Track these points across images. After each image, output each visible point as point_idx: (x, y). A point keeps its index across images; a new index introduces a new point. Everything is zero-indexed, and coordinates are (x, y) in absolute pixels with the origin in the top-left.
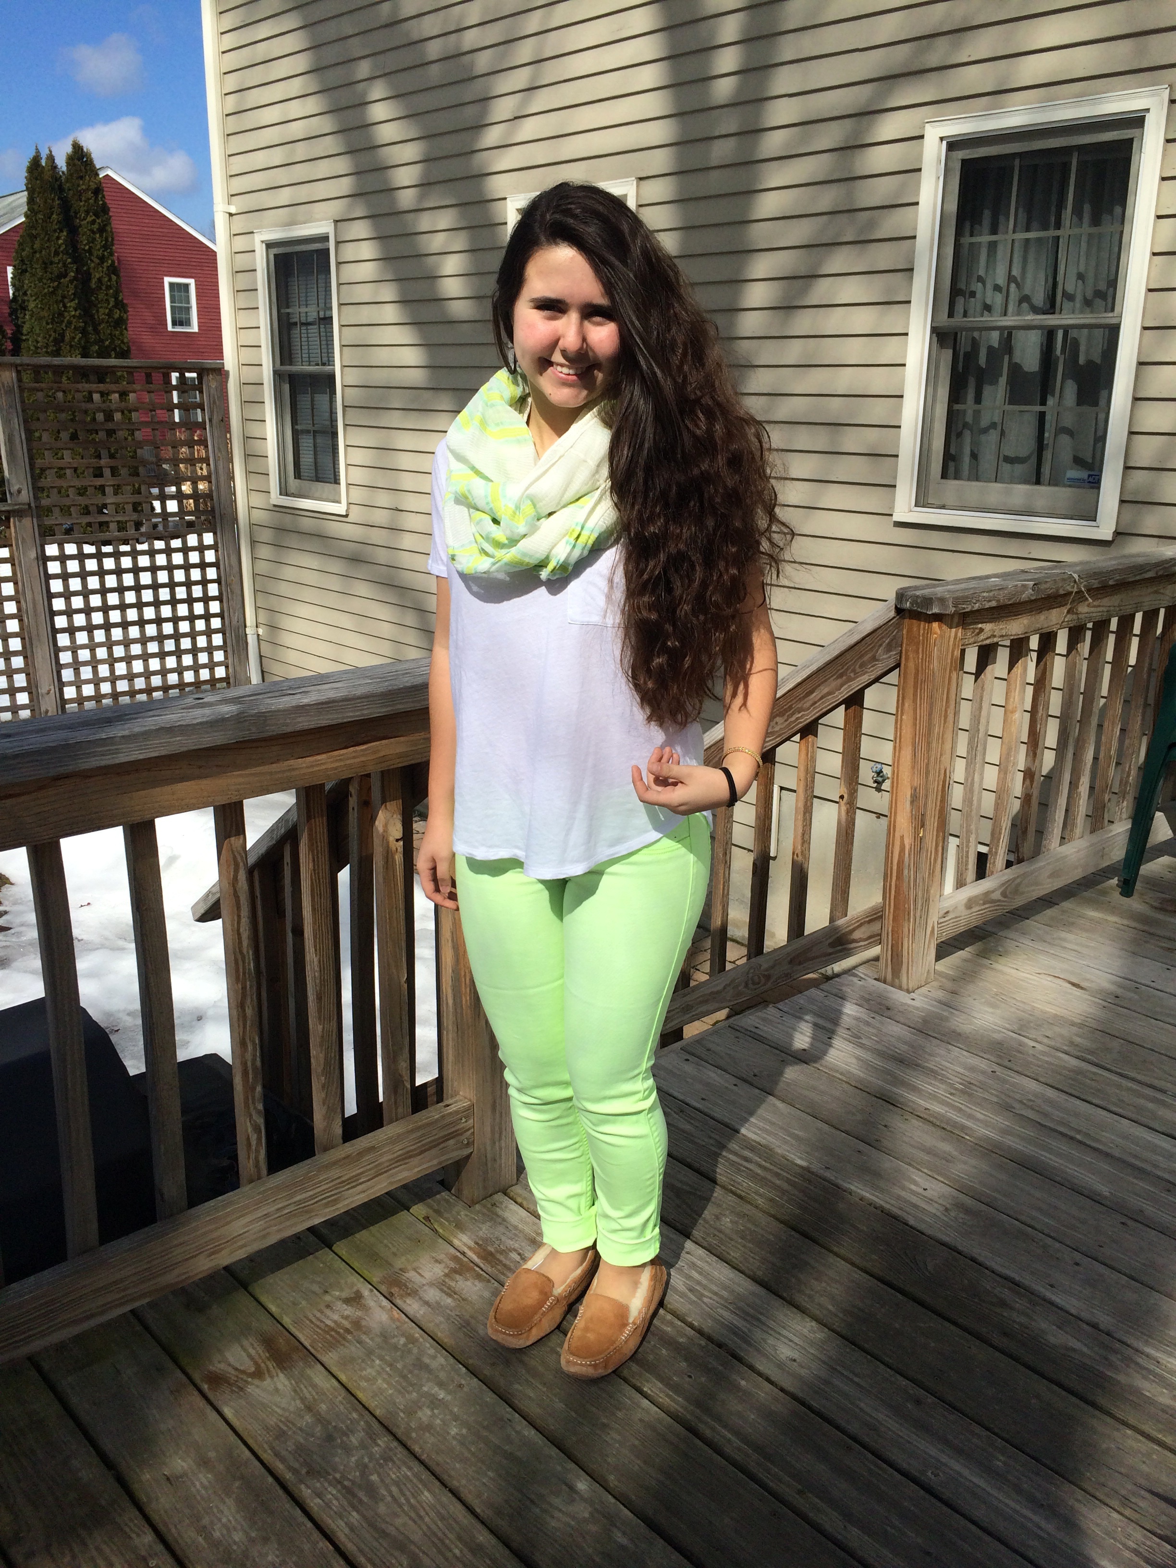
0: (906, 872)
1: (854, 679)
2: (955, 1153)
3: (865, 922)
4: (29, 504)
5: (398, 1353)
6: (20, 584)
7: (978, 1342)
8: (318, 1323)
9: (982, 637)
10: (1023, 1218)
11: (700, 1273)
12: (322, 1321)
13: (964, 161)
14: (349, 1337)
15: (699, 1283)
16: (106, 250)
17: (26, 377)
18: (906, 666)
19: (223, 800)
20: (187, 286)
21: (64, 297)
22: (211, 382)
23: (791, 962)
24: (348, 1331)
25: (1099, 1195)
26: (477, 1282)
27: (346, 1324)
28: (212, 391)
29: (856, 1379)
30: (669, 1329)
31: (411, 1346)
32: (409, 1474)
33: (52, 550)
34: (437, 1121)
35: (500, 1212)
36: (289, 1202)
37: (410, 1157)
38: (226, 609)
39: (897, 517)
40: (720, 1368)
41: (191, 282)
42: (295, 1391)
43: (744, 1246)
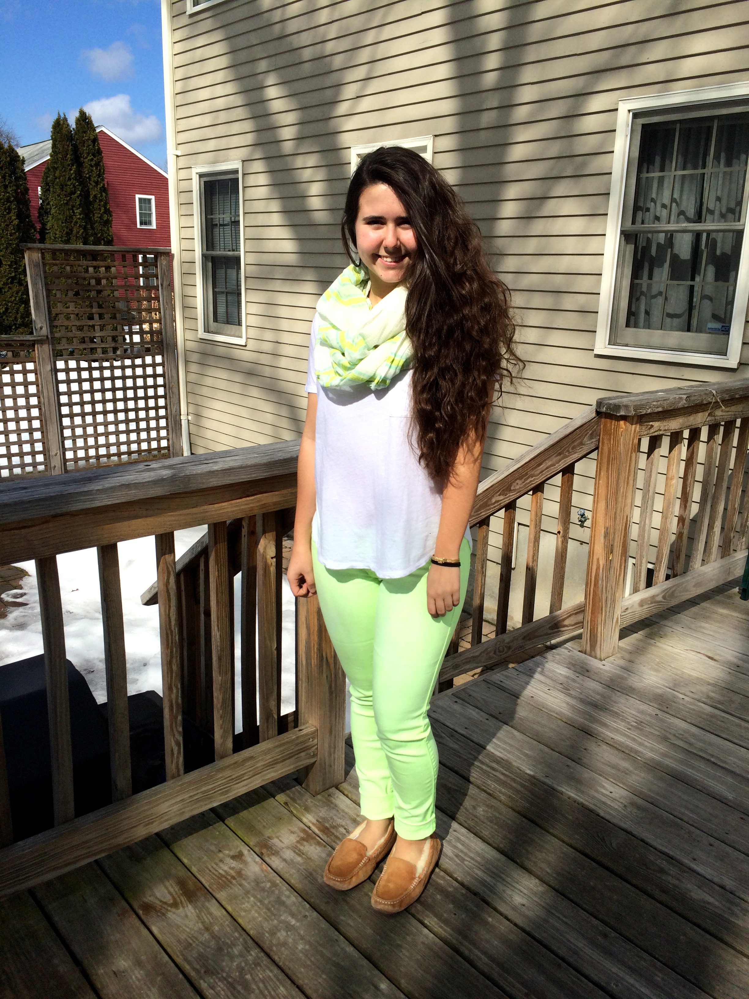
0: (600, 582)
1: (568, 456)
2: (631, 769)
3: (573, 614)
4: (47, 336)
5: (266, 893)
6: (40, 386)
7: (645, 897)
8: (214, 872)
9: (652, 430)
10: (675, 813)
11: (463, 845)
12: (216, 871)
13: (644, 126)
14: (234, 882)
15: (462, 851)
16: (99, 177)
17: (48, 256)
18: (602, 449)
19: (161, 531)
20: (149, 200)
21: (73, 206)
22: (163, 261)
23: (524, 638)
24: (233, 878)
25: (726, 799)
26: (317, 847)
27: (232, 873)
28: (164, 267)
29: (564, 919)
30: (442, 882)
31: (274, 888)
32: (271, 974)
33: (60, 365)
34: (294, 740)
35: (334, 801)
36: (199, 791)
37: (276, 764)
38: (168, 404)
39: (597, 352)
40: (475, 909)
41: (153, 198)
42: (198, 917)
43: (492, 828)
